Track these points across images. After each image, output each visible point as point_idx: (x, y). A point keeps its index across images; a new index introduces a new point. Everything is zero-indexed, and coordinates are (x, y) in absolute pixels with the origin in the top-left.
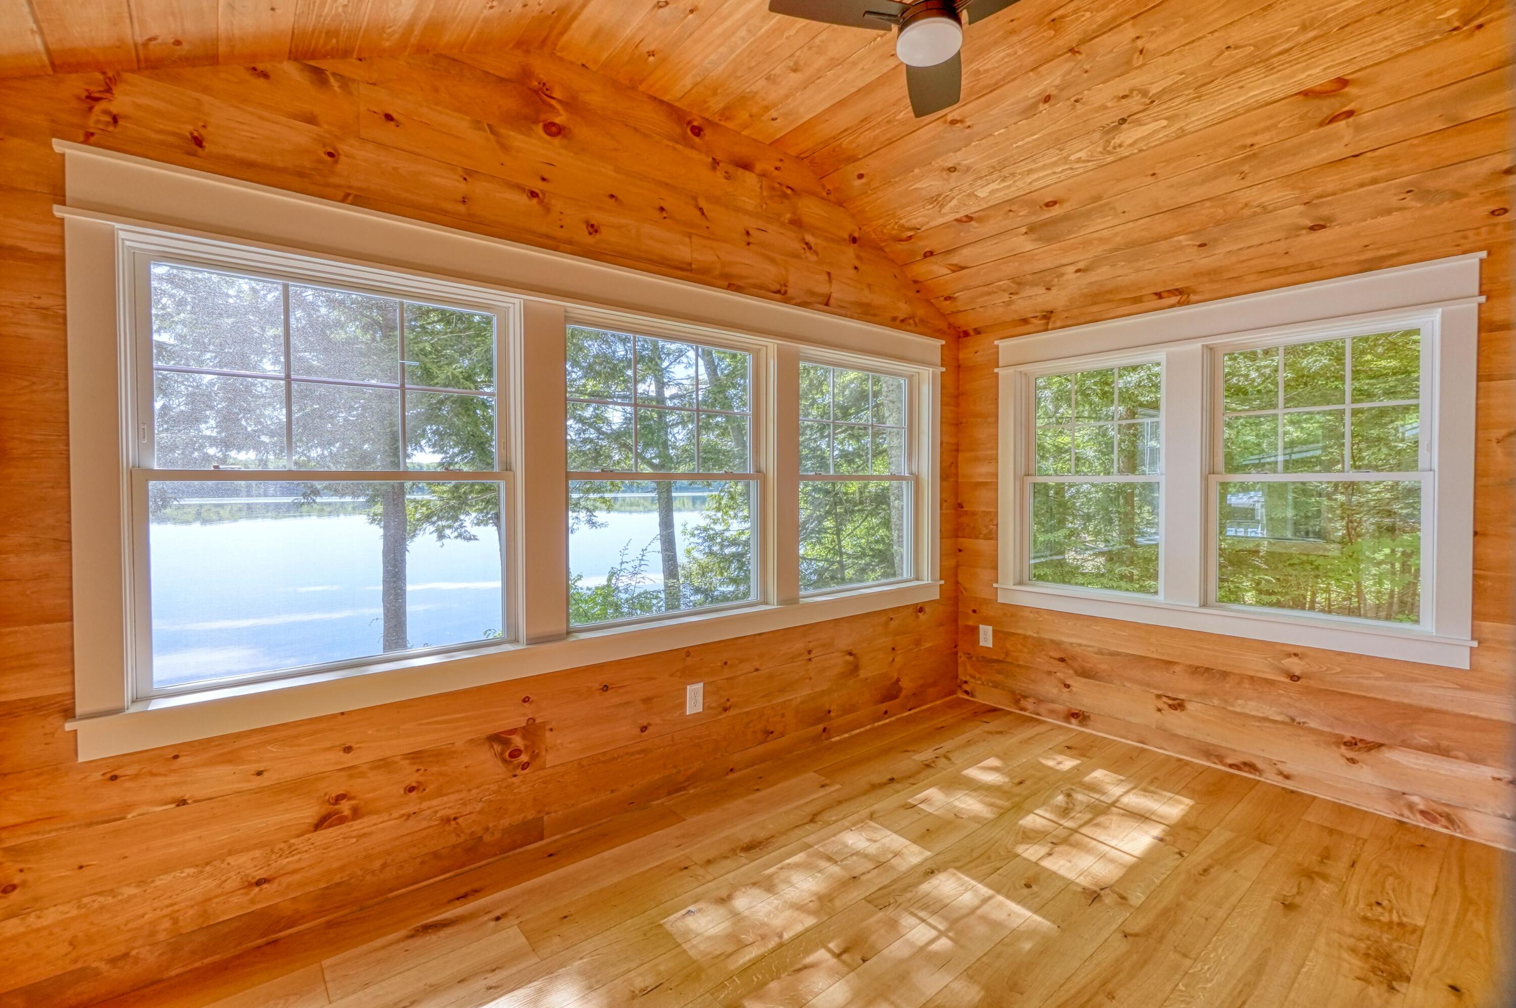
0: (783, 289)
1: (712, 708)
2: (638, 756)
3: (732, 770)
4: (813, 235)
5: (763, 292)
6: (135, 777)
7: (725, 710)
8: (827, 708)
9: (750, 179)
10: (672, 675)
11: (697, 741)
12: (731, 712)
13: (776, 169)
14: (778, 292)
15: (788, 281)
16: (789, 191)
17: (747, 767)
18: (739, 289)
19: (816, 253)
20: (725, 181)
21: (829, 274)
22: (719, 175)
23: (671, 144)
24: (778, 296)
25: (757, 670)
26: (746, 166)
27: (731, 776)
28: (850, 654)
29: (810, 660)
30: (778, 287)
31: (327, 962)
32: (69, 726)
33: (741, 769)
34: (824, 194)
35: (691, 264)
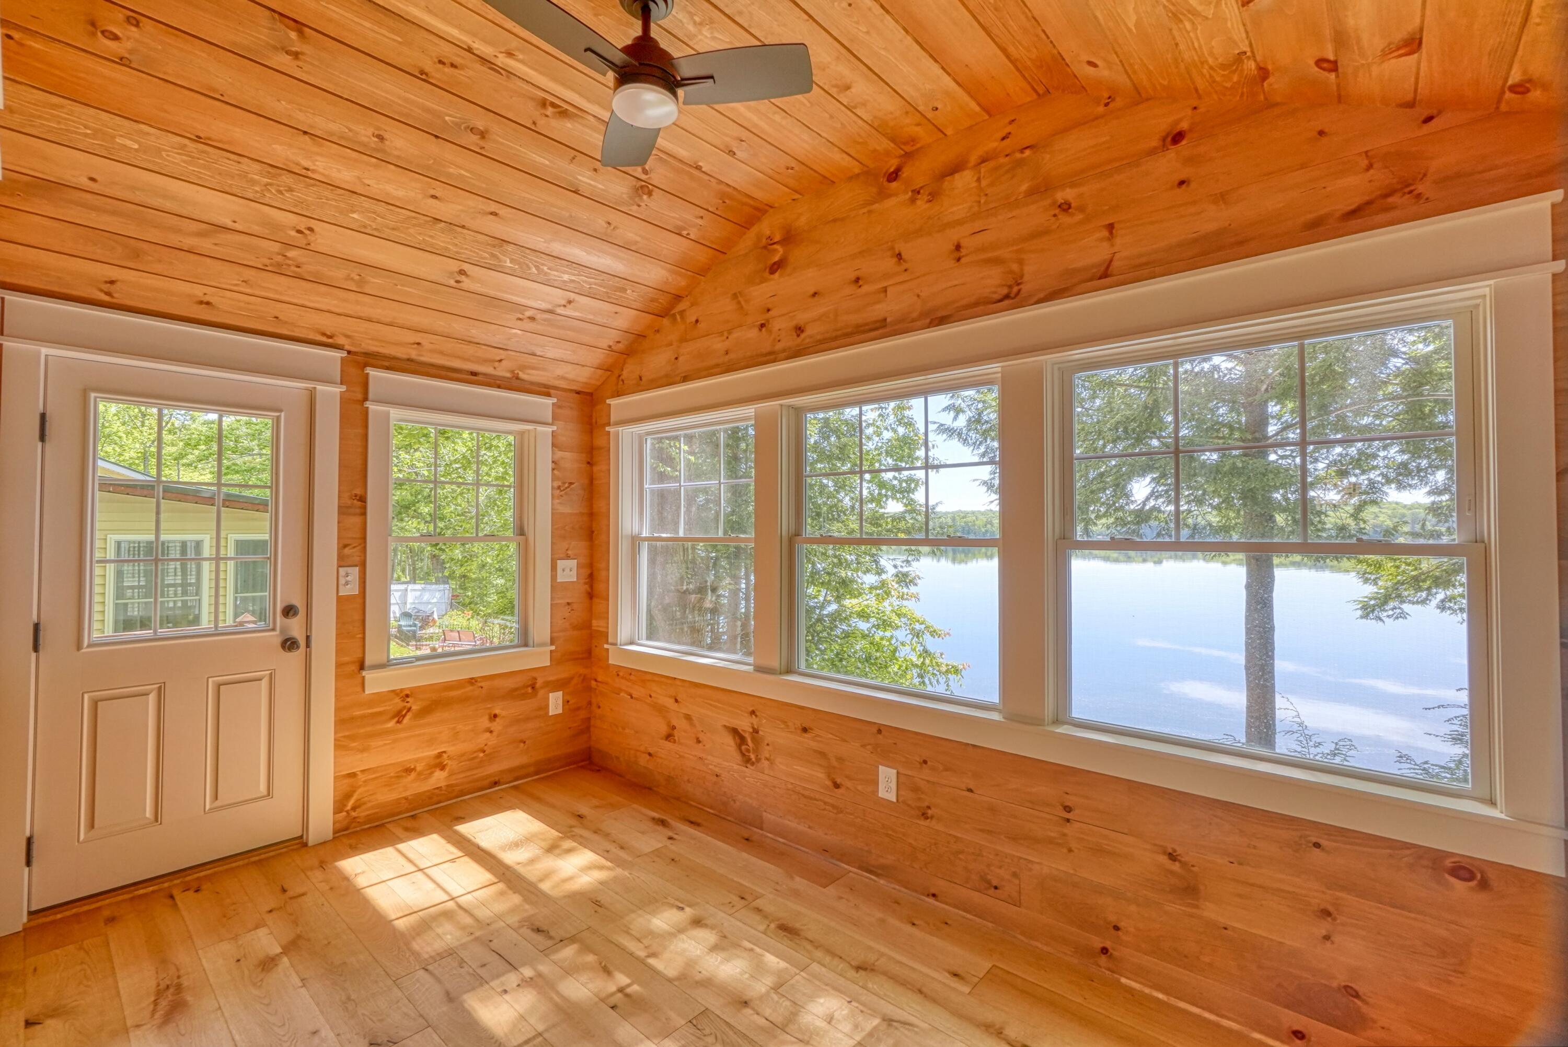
0: (1015, 289)
1: (908, 805)
2: (831, 809)
3: (934, 895)
4: (1073, 185)
5: (980, 308)
6: (622, 678)
7: (925, 816)
8: (1112, 918)
9: (964, 180)
10: (863, 746)
11: (890, 832)
12: (933, 824)
13: (1003, 139)
14: (1007, 297)
15: (1022, 277)
16: (1027, 153)
17: (955, 906)
18: (942, 321)
19: (1081, 209)
20: (928, 205)
21: (1111, 227)
22: (921, 203)
23: (865, 210)
24: (1006, 302)
25: (970, 790)
26: (955, 169)
27: (931, 900)
28: (1172, 857)
29: (1068, 820)
30: (1005, 291)
31: (635, 806)
32: (606, 646)
33: (947, 904)
34: (1101, 109)
35: (885, 320)
